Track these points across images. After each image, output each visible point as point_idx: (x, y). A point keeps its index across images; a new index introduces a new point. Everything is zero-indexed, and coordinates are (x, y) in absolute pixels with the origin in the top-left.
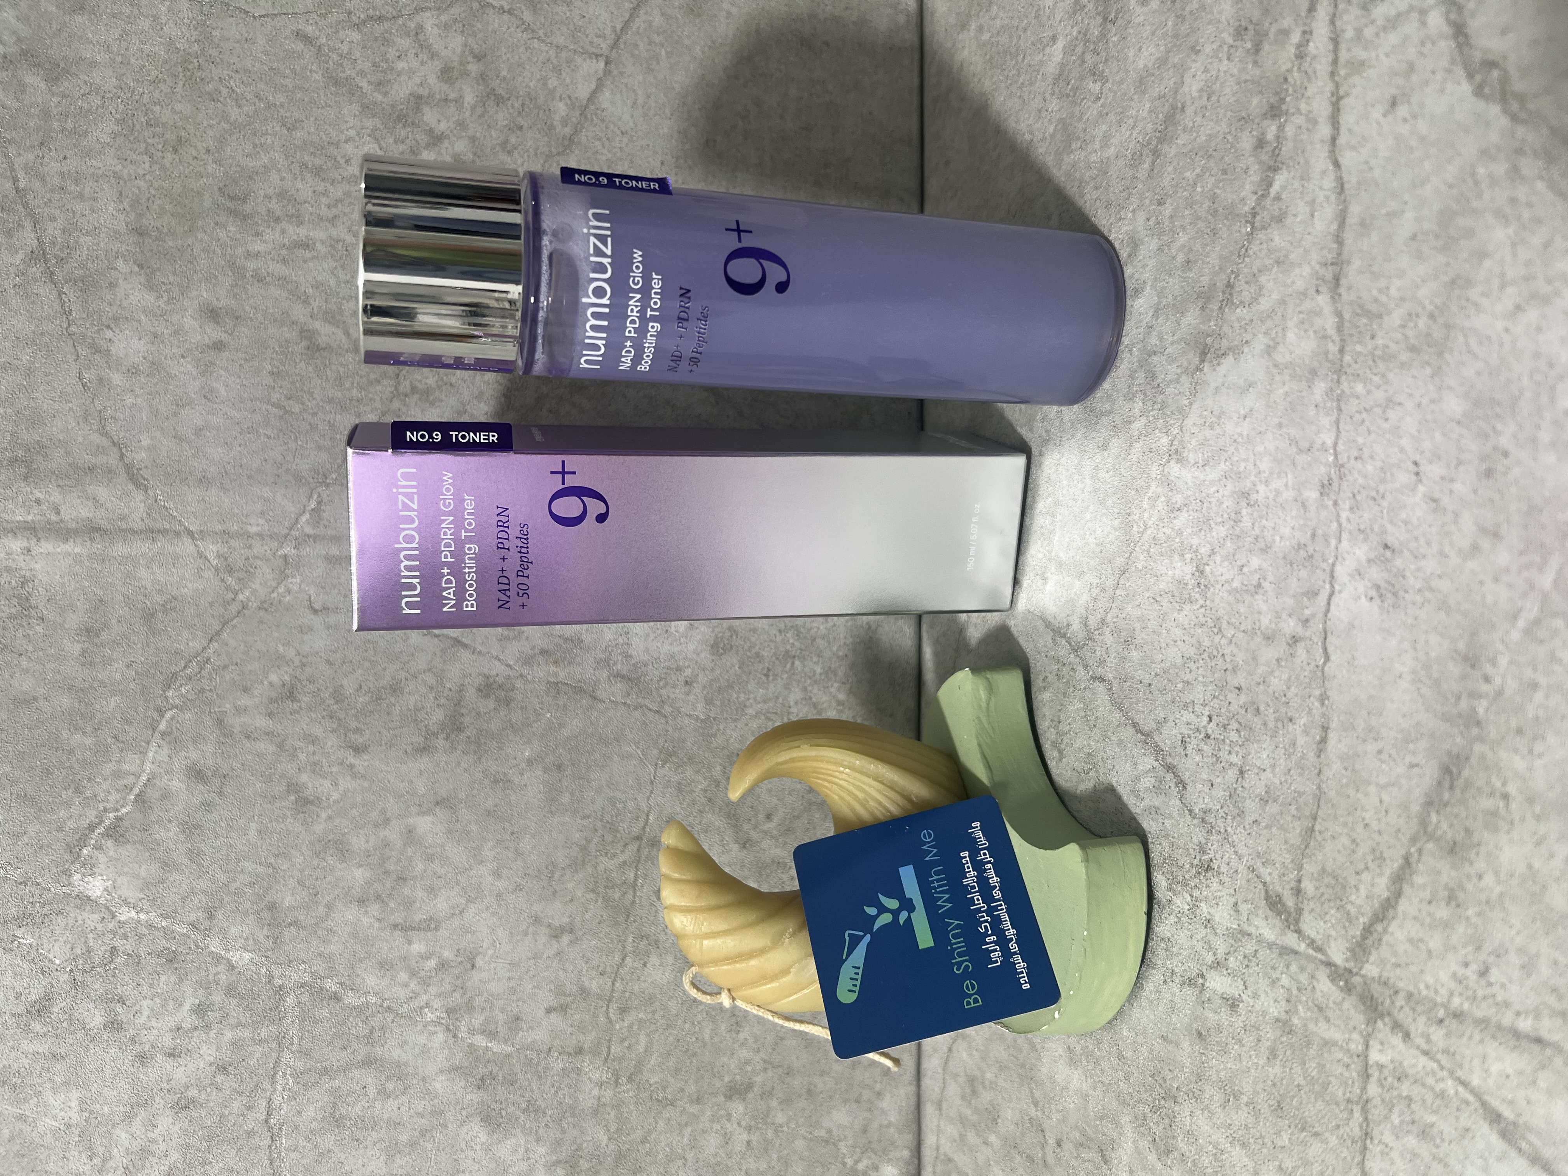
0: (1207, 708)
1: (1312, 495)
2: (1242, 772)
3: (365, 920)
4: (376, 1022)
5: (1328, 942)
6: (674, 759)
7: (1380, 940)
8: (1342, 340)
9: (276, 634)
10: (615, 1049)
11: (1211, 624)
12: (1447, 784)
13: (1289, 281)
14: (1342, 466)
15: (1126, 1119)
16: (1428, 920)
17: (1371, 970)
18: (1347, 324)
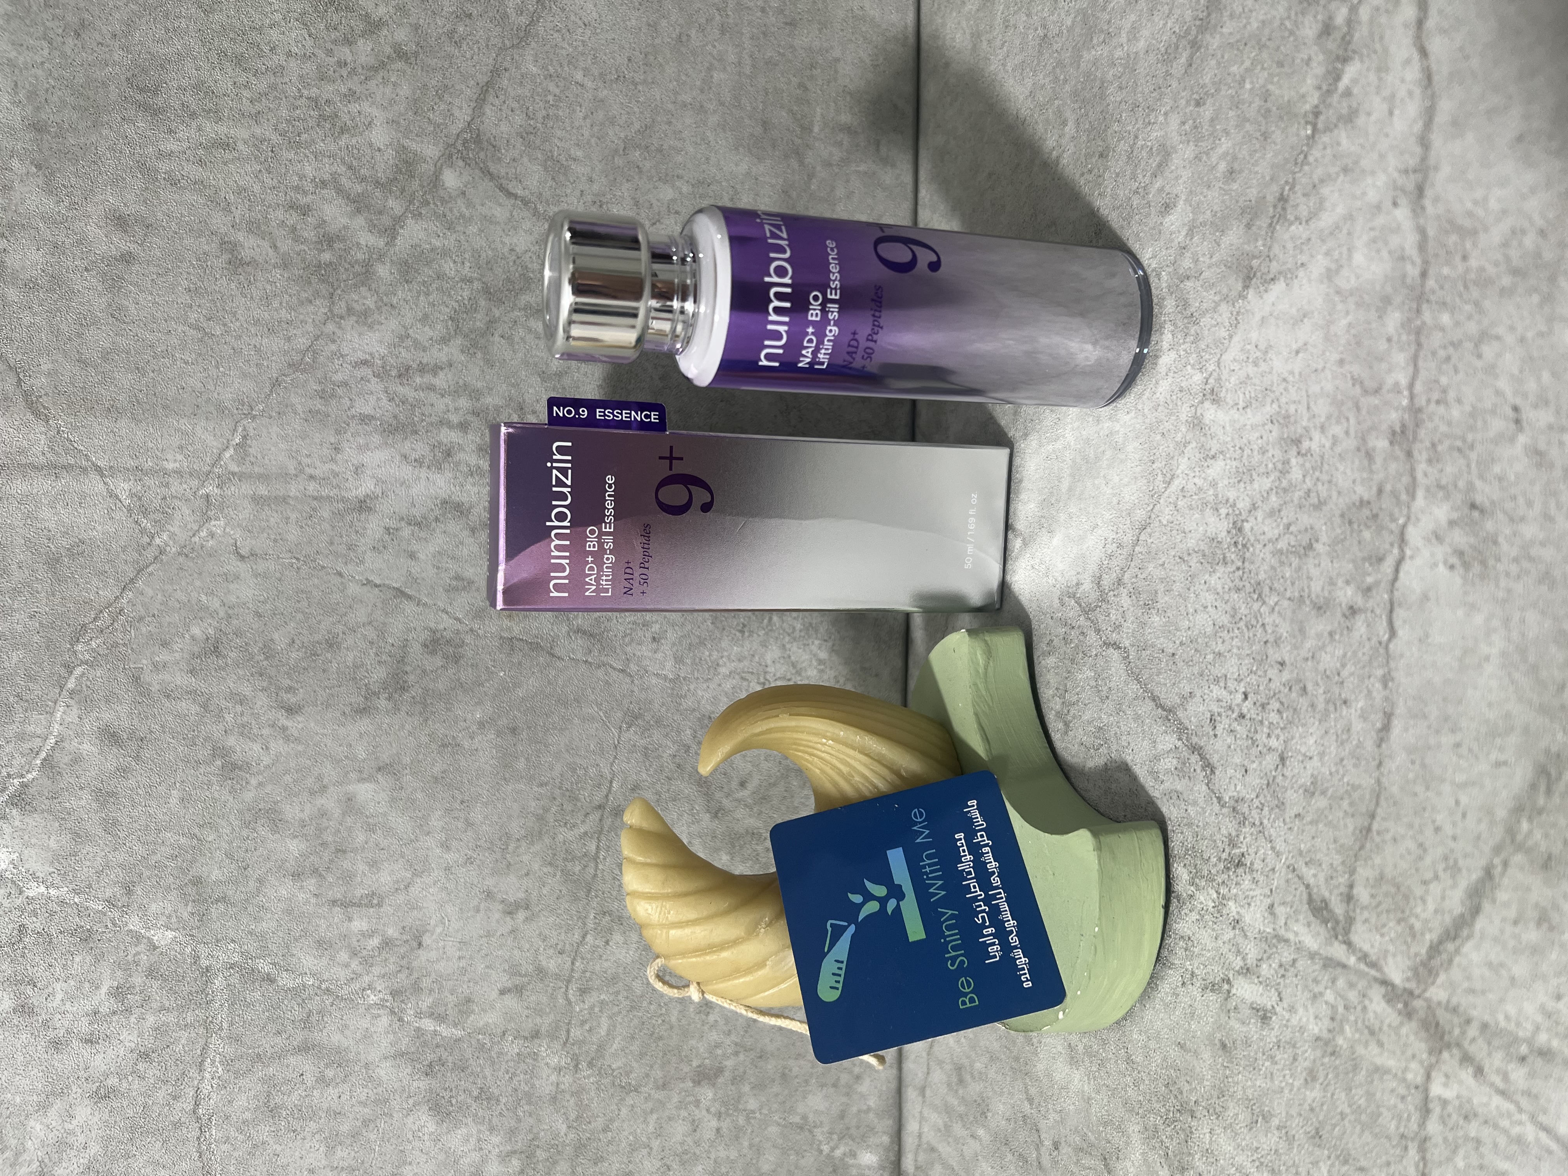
0: (1242, 684)
1: (1380, 444)
2: (1282, 759)
3: (301, 896)
4: (314, 1005)
5: (1385, 957)
6: (640, 721)
7: (1450, 961)
8: (1426, 262)
9: (198, 583)
10: (576, 1033)
11: (1248, 588)
12: (1543, 788)
13: (1358, 192)
14: (1420, 410)
15: (1134, 1128)
16: (1512, 943)
17: (1437, 993)
18: (1431, 243)
